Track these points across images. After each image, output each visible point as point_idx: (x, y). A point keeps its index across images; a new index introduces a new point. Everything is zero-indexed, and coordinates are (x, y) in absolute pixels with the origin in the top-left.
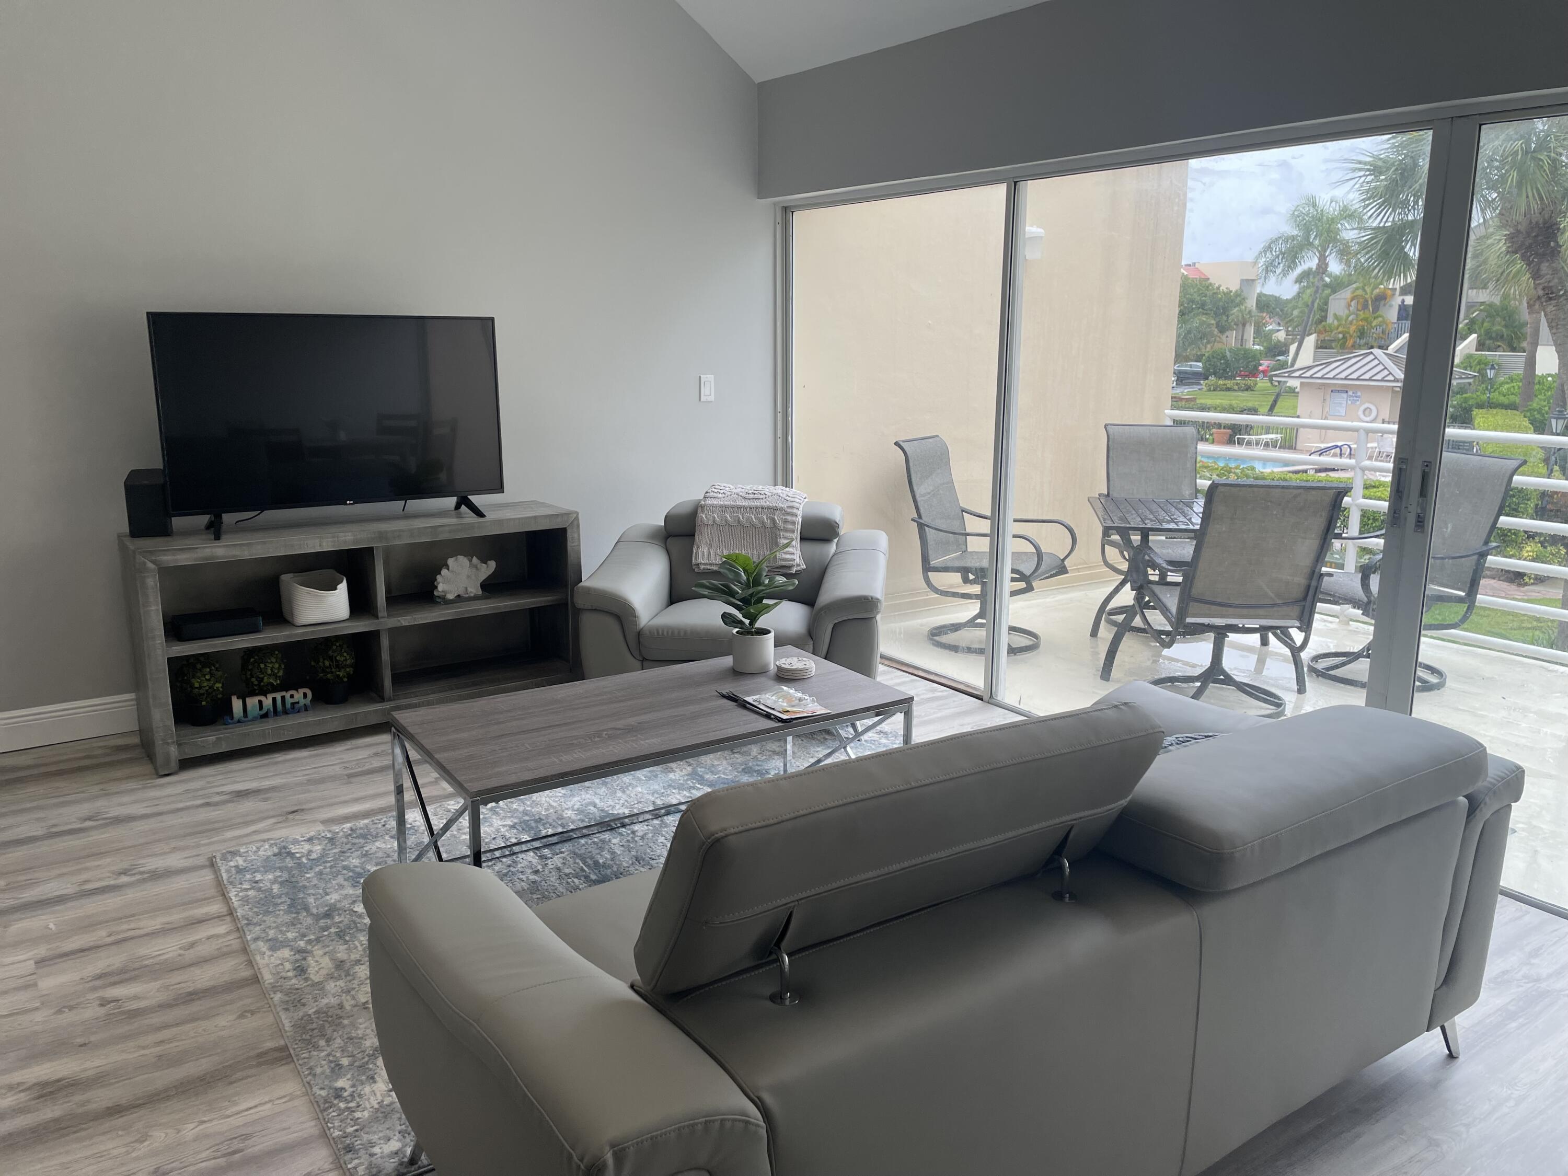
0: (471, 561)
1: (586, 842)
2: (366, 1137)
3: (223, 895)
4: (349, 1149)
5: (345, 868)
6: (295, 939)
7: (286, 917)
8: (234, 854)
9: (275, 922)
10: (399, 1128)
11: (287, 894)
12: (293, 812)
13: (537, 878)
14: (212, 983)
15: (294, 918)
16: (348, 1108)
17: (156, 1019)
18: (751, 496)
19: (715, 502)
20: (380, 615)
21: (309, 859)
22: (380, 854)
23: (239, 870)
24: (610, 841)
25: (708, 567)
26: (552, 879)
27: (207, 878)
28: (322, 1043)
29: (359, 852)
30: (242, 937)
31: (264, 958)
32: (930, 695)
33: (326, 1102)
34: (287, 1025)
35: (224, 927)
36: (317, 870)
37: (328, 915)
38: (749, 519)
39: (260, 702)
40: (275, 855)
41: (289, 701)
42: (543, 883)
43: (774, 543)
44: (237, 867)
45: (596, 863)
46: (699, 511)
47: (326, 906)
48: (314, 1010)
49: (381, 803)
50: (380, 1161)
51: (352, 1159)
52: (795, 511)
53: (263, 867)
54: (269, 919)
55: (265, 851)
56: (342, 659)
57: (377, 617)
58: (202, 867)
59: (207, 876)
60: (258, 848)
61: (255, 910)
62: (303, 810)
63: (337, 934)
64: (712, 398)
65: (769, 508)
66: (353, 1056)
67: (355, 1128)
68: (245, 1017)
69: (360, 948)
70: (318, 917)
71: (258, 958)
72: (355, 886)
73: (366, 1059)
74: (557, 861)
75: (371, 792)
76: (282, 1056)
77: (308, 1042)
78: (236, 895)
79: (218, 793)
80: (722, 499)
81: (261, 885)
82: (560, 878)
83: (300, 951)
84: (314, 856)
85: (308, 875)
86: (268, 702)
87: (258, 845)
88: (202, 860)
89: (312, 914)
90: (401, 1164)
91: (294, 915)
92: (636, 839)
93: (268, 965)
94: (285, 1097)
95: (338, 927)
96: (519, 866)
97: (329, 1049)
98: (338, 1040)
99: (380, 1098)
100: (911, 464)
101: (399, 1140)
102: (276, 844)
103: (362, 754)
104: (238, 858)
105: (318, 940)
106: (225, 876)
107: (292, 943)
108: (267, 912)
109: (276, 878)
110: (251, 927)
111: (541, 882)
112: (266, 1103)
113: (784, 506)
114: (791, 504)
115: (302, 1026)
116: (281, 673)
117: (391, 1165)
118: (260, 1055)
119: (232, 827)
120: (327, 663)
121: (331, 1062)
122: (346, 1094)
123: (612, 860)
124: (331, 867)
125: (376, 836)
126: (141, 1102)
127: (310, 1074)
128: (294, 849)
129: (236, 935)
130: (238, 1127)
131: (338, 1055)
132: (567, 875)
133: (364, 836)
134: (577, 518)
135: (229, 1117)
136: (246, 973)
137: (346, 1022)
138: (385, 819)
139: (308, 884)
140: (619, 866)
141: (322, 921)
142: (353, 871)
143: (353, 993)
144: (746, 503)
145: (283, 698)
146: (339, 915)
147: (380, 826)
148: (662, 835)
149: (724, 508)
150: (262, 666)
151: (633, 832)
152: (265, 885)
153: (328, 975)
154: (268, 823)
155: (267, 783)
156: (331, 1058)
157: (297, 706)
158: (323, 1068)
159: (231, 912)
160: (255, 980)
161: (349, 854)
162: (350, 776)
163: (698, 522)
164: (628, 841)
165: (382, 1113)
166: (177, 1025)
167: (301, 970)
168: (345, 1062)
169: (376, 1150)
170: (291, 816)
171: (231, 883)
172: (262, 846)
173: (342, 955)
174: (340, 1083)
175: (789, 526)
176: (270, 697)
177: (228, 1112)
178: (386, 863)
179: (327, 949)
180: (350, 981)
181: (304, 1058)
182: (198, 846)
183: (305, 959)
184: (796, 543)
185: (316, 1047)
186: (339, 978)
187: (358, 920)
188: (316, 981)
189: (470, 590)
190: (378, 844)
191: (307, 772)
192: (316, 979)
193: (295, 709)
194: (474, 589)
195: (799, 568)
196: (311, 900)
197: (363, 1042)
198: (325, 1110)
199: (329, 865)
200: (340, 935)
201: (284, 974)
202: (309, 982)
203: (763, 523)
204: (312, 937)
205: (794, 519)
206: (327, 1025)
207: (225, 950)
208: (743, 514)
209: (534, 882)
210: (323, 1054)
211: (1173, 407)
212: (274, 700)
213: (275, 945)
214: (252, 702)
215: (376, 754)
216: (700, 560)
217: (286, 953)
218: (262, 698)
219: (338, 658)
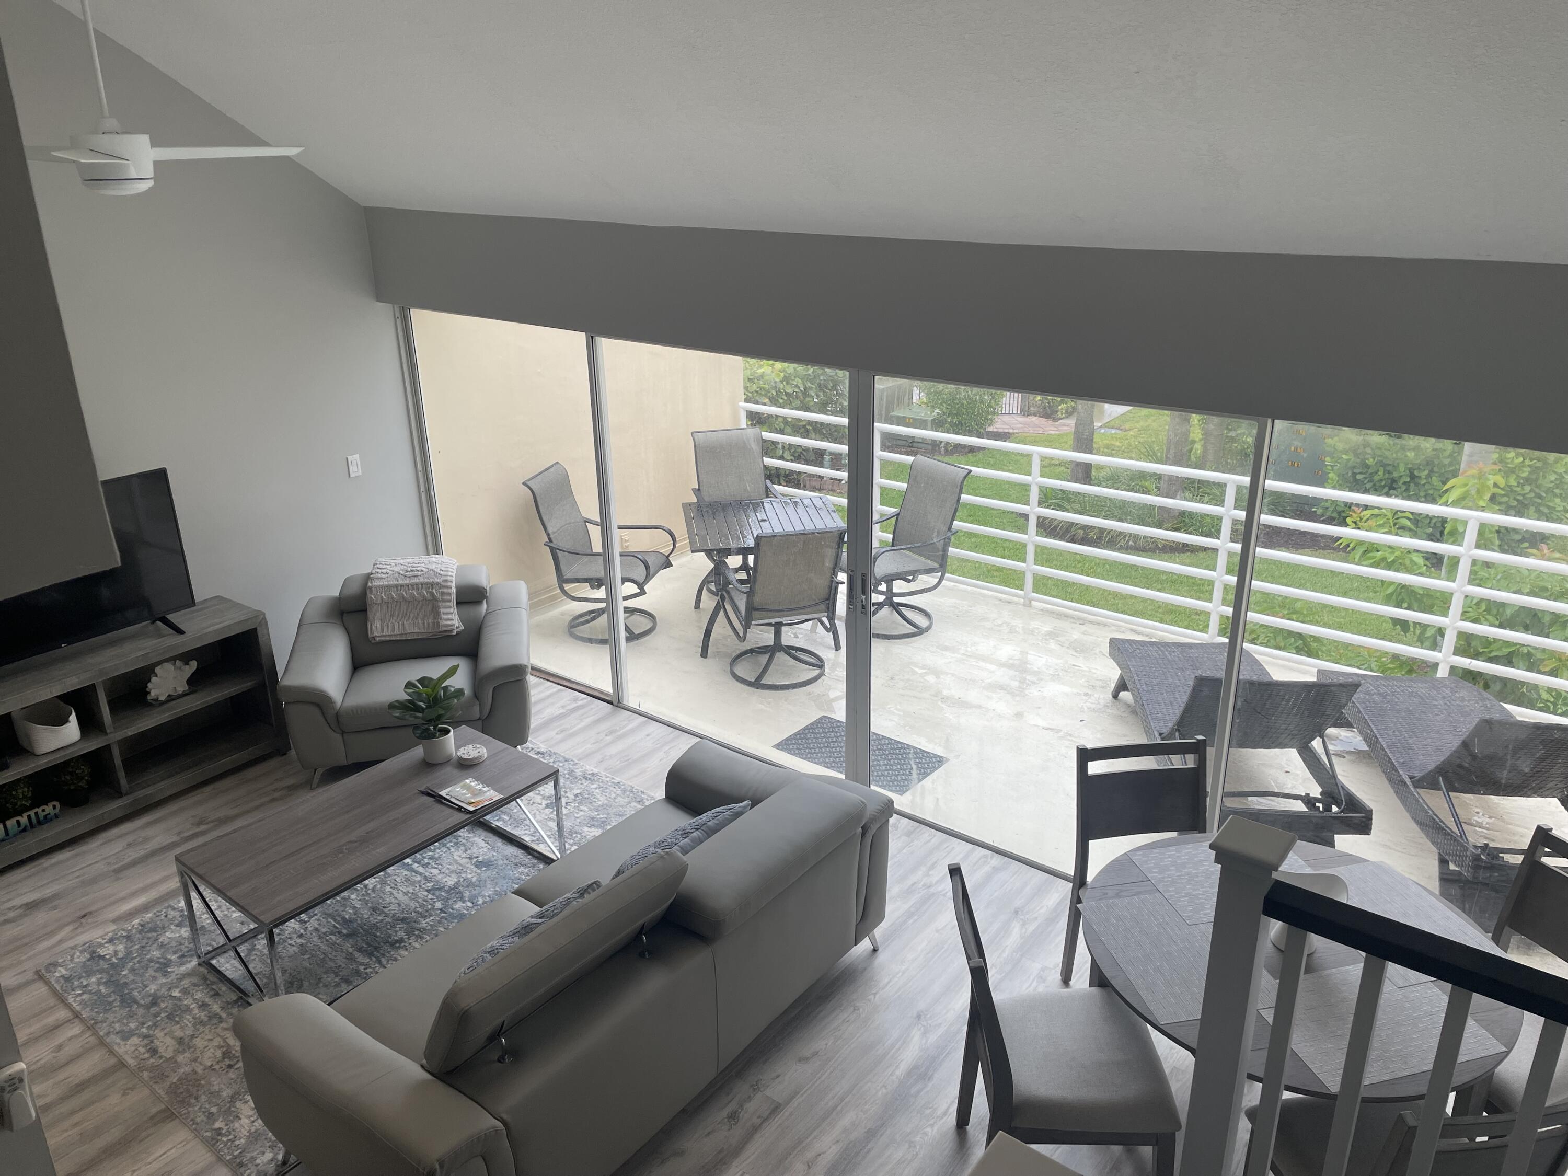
0: (174, 664)
1: (332, 902)
2: (249, 1155)
3: (63, 1001)
4: (241, 1165)
5: (151, 960)
6: (137, 1028)
7: (122, 1011)
8: (55, 965)
9: (115, 1017)
10: (268, 1144)
11: (114, 992)
12: (84, 916)
13: (303, 941)
14: (90, 1074)
15: (129, 1011)
16: (230, 1140)
17: (64, 1108)
18: (410, 574)
19: (381, 583)
20: (108, 731)
21: (117, 959)
22: (174, 944)
23: (67, 979)
24: (349, 897)
25: (383, 638)
26: (314, 939)
27: (42, 990)
28: (193, 1101)
29: (156, 945)
30: (95, 1034)
31: (120, 1047)
32: (574, 705)
33: (213, 1139)
34: (162, 1094)
35: (77, 1028)
36: (129, 967)
37: (154, 1003)
38: (412, 595)
39: (18, 822)
40: (89, 960)
41: (42, 815)
42: (309, 944)
43: (436, 614)
44: (62, 976)
45: (344, 918)
46: (368, 592)
47: (150, 996)
48: (176, 1078)
49: (154, 893)
50: (264, 1168)
51: (245, 1171)
52: (449, 584)
53: (85, 972)
54: (111, 1016)
55: (79, 957)
56: (81, 771)
57: (106, 734)
58: (33, 981)
59: (40, 990)
60: (72, 956)
61: (96, 1010)
62: (91, 913)
63: (168, 1017)
64: (360, 473)
65: (427, 584)
66: (218, 1105)
67: (239, 1151)
68: (128, 1094)
69: (190, 1025)
70: (147, 1007)
71: (116, 1048)
72: (165, 975)
73: (228, 1105)
74: (313, 923)
75: (141, 885)
76: (168, 1115)
77: (182, 1102)
78: (75, 1001)
79: (10, 909)
80: (387, 579)
81: (90, 988)
82: (320, 937)
83: (146, 1037)
84: (121, 955)
85: (124, 973)
86: (24, 820)
87: (71, 953)
88: (30, 975)
89: (142, 1005)
90: (277, 1166)
91: (128, 1009)
92: (369, 892)
93: (126, 1053)
94: (181, 1142)
95: (167, 1012)
96: (287, 932)
97: (200, 1104)
98: (203, 1097)
99: (248, 1128)
100: (538, 499)
101: (271, 1152)
102: (84, 950)
103: (117, 846)
104: (59, 968)
105: (155, 1025)
106: (58, 988)
107: (137, 1032)
108: (106, 1011)
109: (99, 980)
110: (99, 1025)
111: (307, 944)
112: (171, 1149)
113: (440, 580)
114: (445, 578)
115: (173, 1090)
116: (30, 795)
117: (271, 1168)
118: (152, 1118)
119: (39, 939)
120: (68, 778)
121: (204, 1112)
122: (223, 1132)
123: (355, 914)
124: (139, 962)
125: (164, 928)
126: (84, 1167)
127: (193, 1124)
128: (102, 952)
129: (88, 1034)
130: (160, 1168)
131: (207, 1106)
132: (325, 933)
133: (153, 930)
134: (264, 618)
135: (150, 1163)
136: (113, 1061)
137: (203, 1082)
138: (164, 910)
139: (127, 981)
140: (362, 918)
141: (152, 1009)
142: (158, 962)
143: (199, 1060)
144: (407, 581)
145: (36, 813)
146: (163, 1001)
147: (162, 917)
148: (389, 885)
149: (388, 588)
150: (14, 793)
151: (366, 886)
152: (93, 988)
153: (174, 1051)
154: (67, 931)
155: (48, 892)
156: (203, 1110)
157: (49, 817)
158: (200, 1118)
159: (77, 1015)
160: (122, 1064)
161: (148, 948)
162: (118, 871)
163: (369, 602)
164: (363, 895)
165: (254, 1137)
166: (81, 1110)
167: (154, 1051)
168: (214, 1110)
169: (258, 1161)
170: (83, 921)
171: (66, 991)
172: (74, 954)
173: (179, 1034)
174: (217, 1125)
175: (446, 597)
176: (25, 815)
177: (149, 1160)
178: (181, 950)
179: (165, 1031)
180: (193, 1052)
181: (185, 1114)
182: (20, 963)
183: (152, 1042)
184: (454, 610)
185: (189, 1105)
186: (184, 1052)
187: (179, 1003)
188: (168, 1057)
189: (178, 689)
190: (168, 934)
191: (77, 874)
192: (169, 1054)
193: (47, 819)
194: (182, 687)
195: (458, 630)
196: (136, 993)
197: (221, 1094)
198: (214, 1144)
199: (136, 961)
200: (170, 1017)
201: (141, 1057)
202: (164, 1059)
203: (424, 596)
204: (150, 1023)
205: (449, 591)
206: (190, 1088)
207: (87, 1046)
208: (406, 592)
209: (302, 945)
210: (196, 1108)
211: (746, 401)
212: (29, 817)
213: (126, 1036)
214: (11, 823)
215: (129, 845)
216: (375, 634)
217: (135, 1040)
218: (19, 818)
219: (77, 772)
